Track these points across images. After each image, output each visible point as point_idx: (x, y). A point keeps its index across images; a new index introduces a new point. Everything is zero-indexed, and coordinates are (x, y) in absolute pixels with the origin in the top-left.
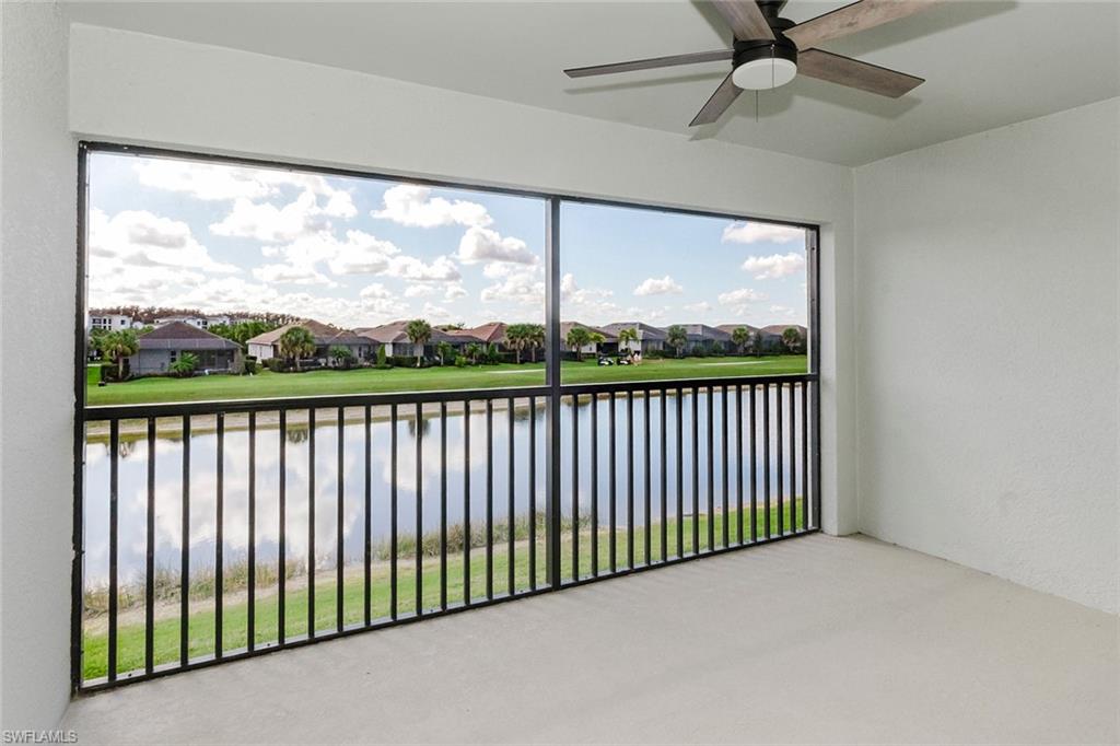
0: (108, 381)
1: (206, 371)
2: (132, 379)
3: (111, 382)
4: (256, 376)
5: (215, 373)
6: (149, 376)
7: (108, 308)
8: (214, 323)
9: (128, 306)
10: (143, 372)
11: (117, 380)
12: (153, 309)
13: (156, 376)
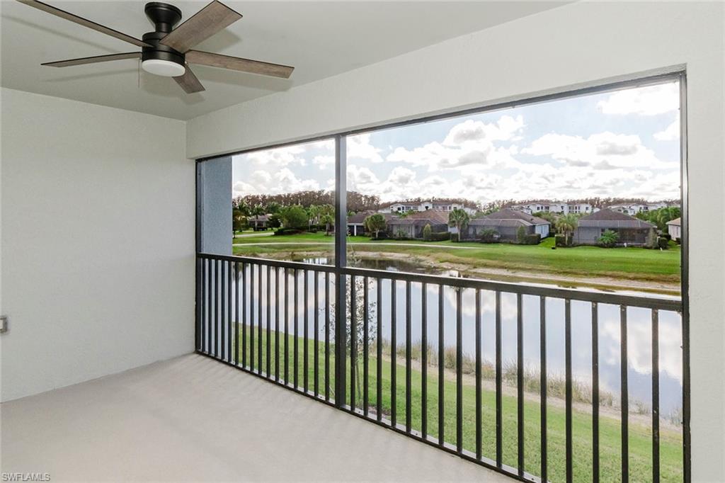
0: (559, 246)
1: (625, 244)
2: (574, 246)
3: (561, 247)
4: (665, 251)
5: (632, 246)
6: (584, 245)
7: (580, 199)
8: (654, 208)
9: (593, 198)
10: (581, 242)
11: (564, 246)
12: (610, 199)
13: (589, 245)
